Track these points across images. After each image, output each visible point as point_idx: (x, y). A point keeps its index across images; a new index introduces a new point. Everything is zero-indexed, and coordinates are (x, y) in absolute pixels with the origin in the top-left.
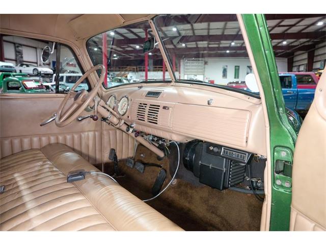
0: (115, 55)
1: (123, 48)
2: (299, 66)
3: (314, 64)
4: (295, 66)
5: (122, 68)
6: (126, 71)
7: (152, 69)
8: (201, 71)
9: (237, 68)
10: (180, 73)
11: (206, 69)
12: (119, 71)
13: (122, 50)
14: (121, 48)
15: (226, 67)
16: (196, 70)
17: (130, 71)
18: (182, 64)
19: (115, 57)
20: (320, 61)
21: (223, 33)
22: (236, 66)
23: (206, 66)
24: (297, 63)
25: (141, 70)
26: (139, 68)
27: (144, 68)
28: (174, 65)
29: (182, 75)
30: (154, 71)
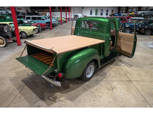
2: (123, 10)
3: (128, 9)
4: (121, 10)
5: (44, 10)
6: (46, 11)
8: (81, 11)
9: (97, 10)
10: (71, 13)
11: (83, 11)
15: (92, 10)
16: (78, 11)
18: (72, 8)
20: (130, 8)
22: (96, 10)
23: (83, 9)
24: (122, 8)
25: (53, 11)
26: (52, 10)
27: (54, 10)
28: (69, 9)
29: (72, 13)
30: (59, 11)
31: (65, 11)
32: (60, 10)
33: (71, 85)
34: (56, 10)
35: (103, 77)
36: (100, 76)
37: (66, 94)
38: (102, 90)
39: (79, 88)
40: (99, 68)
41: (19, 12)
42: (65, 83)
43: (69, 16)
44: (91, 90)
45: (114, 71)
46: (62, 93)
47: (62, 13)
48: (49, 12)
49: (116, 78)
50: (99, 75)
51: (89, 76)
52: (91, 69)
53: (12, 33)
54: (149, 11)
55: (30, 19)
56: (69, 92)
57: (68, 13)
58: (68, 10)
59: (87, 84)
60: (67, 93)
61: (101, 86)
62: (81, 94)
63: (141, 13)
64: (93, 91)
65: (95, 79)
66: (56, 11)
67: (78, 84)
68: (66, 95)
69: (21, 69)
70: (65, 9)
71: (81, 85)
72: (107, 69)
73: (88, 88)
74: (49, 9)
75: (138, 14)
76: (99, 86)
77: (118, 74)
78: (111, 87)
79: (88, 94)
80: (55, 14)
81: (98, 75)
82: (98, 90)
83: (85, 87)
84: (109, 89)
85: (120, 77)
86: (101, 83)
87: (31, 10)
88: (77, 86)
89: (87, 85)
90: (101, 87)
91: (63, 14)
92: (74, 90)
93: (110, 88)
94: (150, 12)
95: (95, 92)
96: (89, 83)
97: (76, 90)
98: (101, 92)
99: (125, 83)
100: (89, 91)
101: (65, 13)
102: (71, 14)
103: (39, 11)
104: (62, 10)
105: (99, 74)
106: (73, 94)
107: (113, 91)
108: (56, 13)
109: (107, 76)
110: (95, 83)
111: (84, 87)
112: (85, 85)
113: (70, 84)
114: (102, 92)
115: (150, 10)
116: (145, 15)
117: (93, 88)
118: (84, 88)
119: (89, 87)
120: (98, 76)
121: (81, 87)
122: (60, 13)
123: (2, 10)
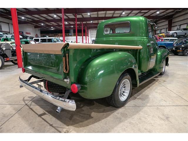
0: (52, 28)
1: (58, 24)
5: (56, 35)
6: (58, 36)
7: (73, 35)
10: (88, 37)
12: (54, 36)
13: (57, 24)
14: (56, 23)
17: (61, 36)
18: (89, 32)
19: (52, 29)
20: (159, 30)
21: (113, 15)
25: (67, 36)
26: (66, 34)
27: (69, 34)
28: (86, 32)
29: (90, 38)
30: (74, 36)
31: (81, 36)
32: (75, 34)
33: (93, 114)
34: (70, 34)
35: (145, 102)
36: (140, 100)
37: (85, 127)
38: (149, 119)
39: (108, 118)
40: (138, 86)
41: (26, 37)
42: (83, 111)
43: (86, 40)
44: (130, 120)
45: (160, 93)
46: (78, 127)
47: (78, 37)
48: (62, 36)
49: (166, 101)
50: (138, 99)
51: (123, 99)
52: (125, 87)
53: (12, 52)
54: (182, 31)
55: (39, 41)
56: (91, 125)
57: (84, 37)
58: (85, 34)
59: (121, 111)
60: (88, 125)
61: (146, 114)
62: (113, 128)
63: (173, 33)
64: (134, 122)
65: (133, 104)
66: (71, 36)
67: (105, 112)
68: (85, 129)
69: (15, 93)
70: (81, 33)
71: (112, 114)
72: (148, 91)
73: (123, 118)
74: (62, 33)
75: (170, 34)
76: (141, 114)
77: (168, 96)
78: (163, 115)
79: (126, 127)
80: (69, 39)
81: (136, 98)
82: (142, 120)
83: (119, 116)
84: (162, 119)
85: (173, 100)
86: (144, 109)
87: (41, 35)
88: (104, 114)
89: (121, 113)
90: (146, 116)
91: (79, 39)
92: (100, 122)
93: (161, 116)
94: (184, 31)
95: (137, 123)
96: (124, 109)
97: (103, 120)
98: (149, 124)
99: (185, 108)
100: (126, 121)
101: (81, 37)
102: (88, 39)
103: (50, 35)
104: (78, 34)
105: (138, 97)
106: (99, 127)
107: (168, 121)
108: (70, 37)
109: (151, 99)
110: (133, 110)
111: (116, 116)
112: (118, 113)
113: (92, 112)
114: (151, 123)
115: (183, 29)
116: (178, 35)
117: (133, 117)
118: (117, 118)
119: (125, 116)
120: (136, 100)
121: (111, 116)
122: (75, 37)
123: (7, 34)
